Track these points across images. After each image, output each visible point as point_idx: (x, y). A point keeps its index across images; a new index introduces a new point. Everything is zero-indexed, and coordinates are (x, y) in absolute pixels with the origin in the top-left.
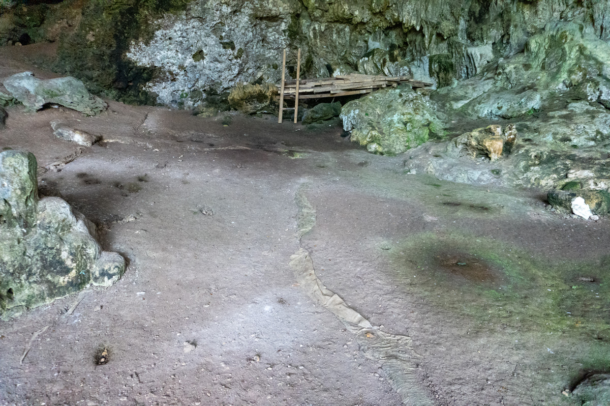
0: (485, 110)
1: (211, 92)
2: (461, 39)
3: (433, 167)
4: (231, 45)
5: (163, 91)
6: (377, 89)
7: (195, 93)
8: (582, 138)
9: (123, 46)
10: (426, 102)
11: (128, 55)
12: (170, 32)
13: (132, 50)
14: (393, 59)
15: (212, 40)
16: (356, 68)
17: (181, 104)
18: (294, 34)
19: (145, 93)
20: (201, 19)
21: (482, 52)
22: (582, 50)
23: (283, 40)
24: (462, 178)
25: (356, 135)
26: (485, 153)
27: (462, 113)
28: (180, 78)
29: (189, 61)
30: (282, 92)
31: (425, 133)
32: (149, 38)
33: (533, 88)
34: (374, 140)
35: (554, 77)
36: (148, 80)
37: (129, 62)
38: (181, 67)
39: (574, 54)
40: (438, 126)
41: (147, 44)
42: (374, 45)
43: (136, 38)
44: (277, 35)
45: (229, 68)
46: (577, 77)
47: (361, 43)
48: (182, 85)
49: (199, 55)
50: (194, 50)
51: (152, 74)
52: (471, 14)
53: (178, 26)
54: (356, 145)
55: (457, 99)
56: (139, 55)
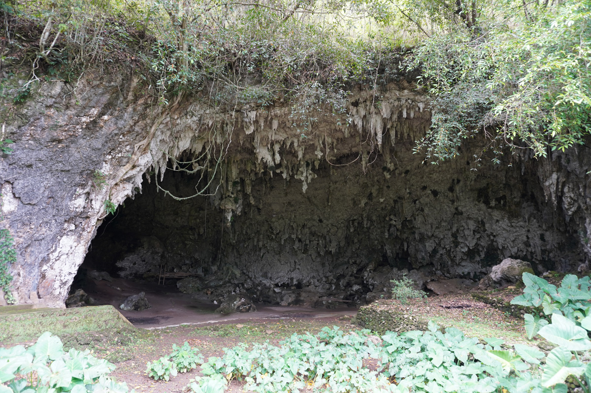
0: (212, 284)
1: (136, 274)
2: (210, 264)
4: (144, 261)
6: (186, 277)
7: (131, 274)
9: (115, 262)
10: (198, 282)
11: (116, 264)
12: (129, 258)
14: (192, 267)
15: (139, 260)
16: (181, 268)
17: (127, 277)
18: (163, 256)
19: (117, 274)
20: (138, 255)
21: (214, 268)
22: (232, 271)
23: (159, 259)
25: (180, 289)
26: (207, 294)
27: (206, 285)
28: (128, 270)
29: (132, 265)
30: (160, 276)
31: (197, 289)
32: (123, 259)
33: (222, 279)
34: (185, 291)
35: (226, 277)
36: (119, 271)
37: (116, 266)
38: (129, 267)
39: (230, 272)
40: (200, 287)
41: (122, 261)
42: (187, 262)
43: (120, 260)
44: (158, 258)
45: (143, 267)
46: (230, 278)
47: (183, 261)
48: (128, 272)
49: (135, 264)
50: (134, 262)
51: (122, 269)
52: (213, 258)
53: (131, 256)
54: (181, 292)
55: (206, 281)
56: (119, 264)
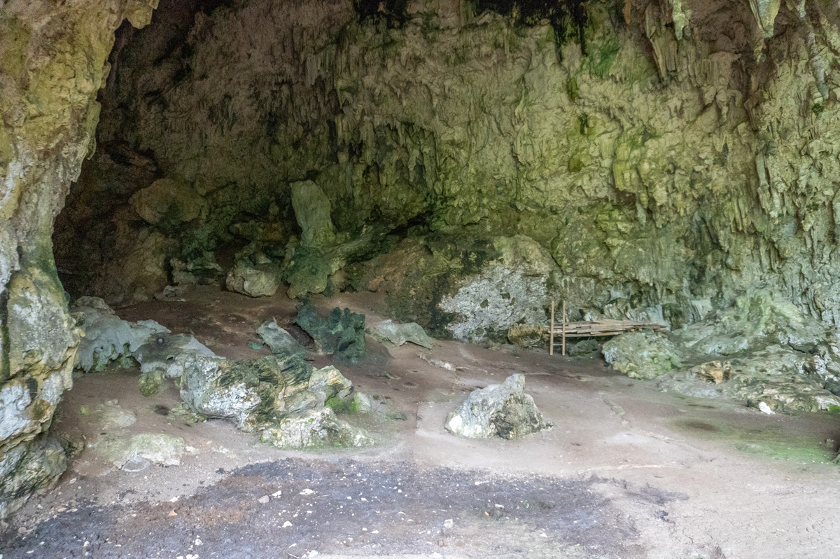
0: (710, 349)
1: (490, 330)
2: (686, 293)
3: (677, 387)
4: (507, 296)
5: (458, 330)
6: (626, 331)
7: (479, 331)
8: (774, 370)
9: (437, 299)
10: (666, 342)
11: (440, 305)
12: (469, 289)
13: (443, 301)
14: (633, 307)
15: (495, 293)
16: (602, 312)
17: (470, 339)
18: (550, 284)
19: (446, 331)
20: (490, 280)
21: (703, 305)
22: (773, 309)
23: (542, 290)
24: (698, 394)
25: (617, 366)
26: (711, 379)
27: (693, 351)
28: (470, 320)
29: (478, 307)
30: (553, 332)
31: (668, 365)
32: (456, 292)
33: (742, 334)
34: (632, 369)
35: (756, 326)
36: (449, 322)
37: (440, 310)
38: (473, 312)
39: (767, 312)
40: (677, 360)
41: (453, 297)
42: (616, 294)
43: (447, 293)
44: (538, 287)
45: (505, 312)
46: (772, 328)
47: (605, 293)
48: (471, 326)
49: (485, 304)
50: (482, 300)
51: (453, 317)
52: (692, 276)
53: (475, 284)
54: (618, 373)
55: (688, 340)
56: (446, 305)
